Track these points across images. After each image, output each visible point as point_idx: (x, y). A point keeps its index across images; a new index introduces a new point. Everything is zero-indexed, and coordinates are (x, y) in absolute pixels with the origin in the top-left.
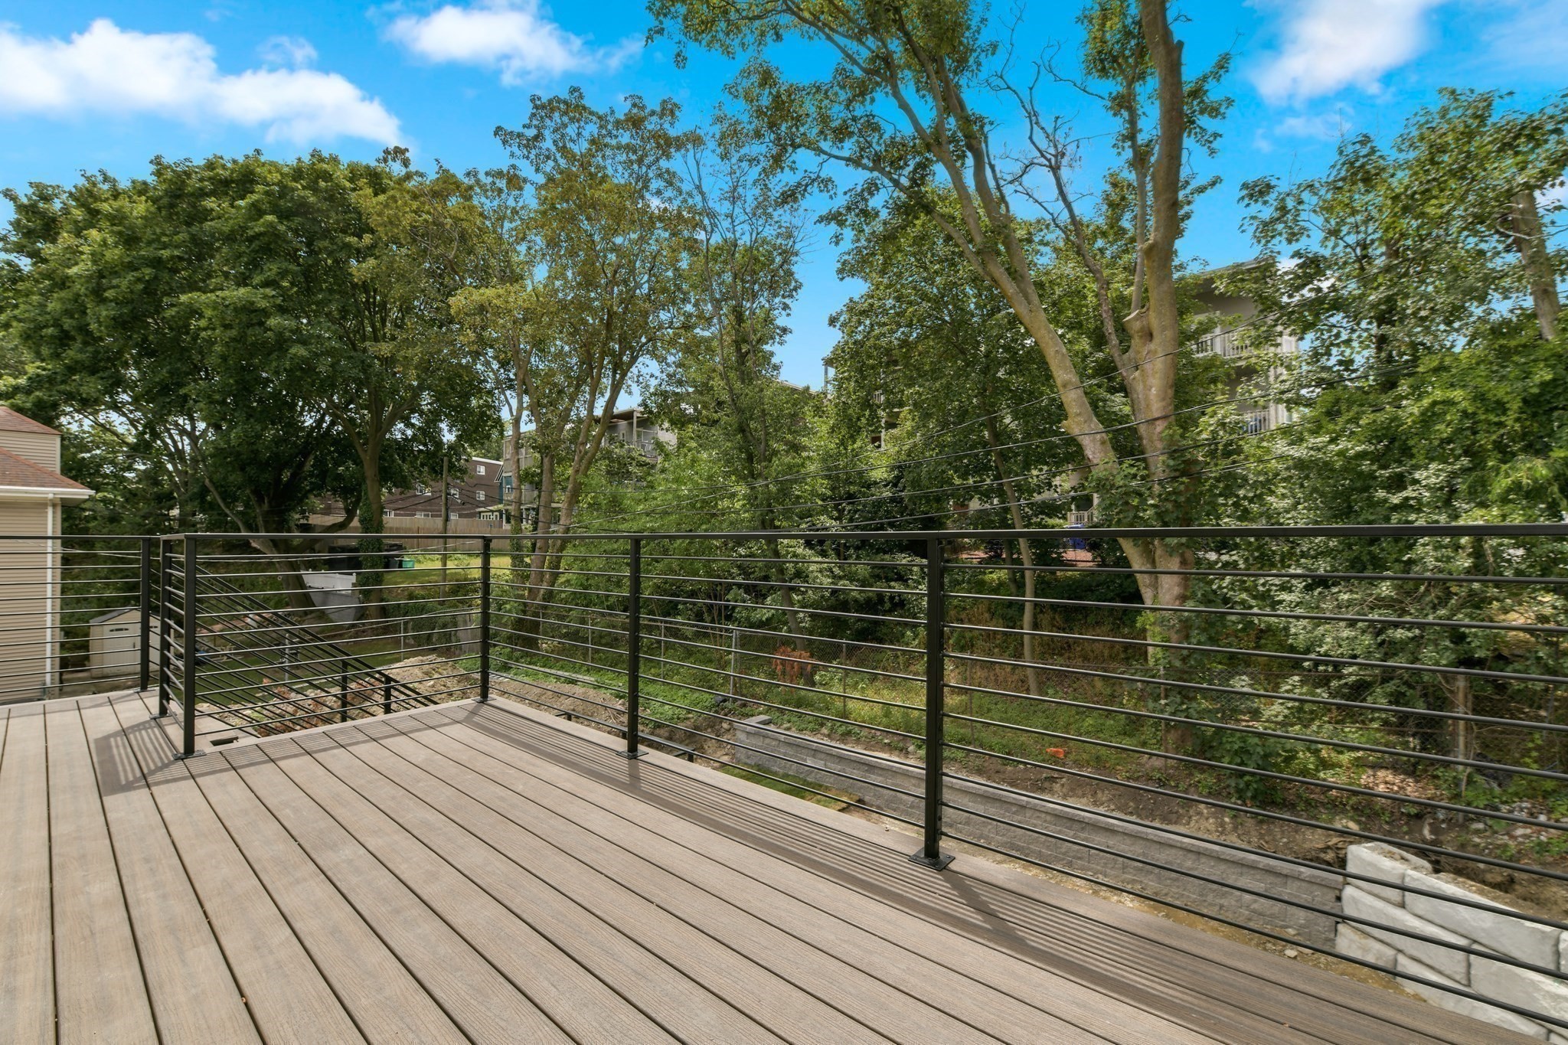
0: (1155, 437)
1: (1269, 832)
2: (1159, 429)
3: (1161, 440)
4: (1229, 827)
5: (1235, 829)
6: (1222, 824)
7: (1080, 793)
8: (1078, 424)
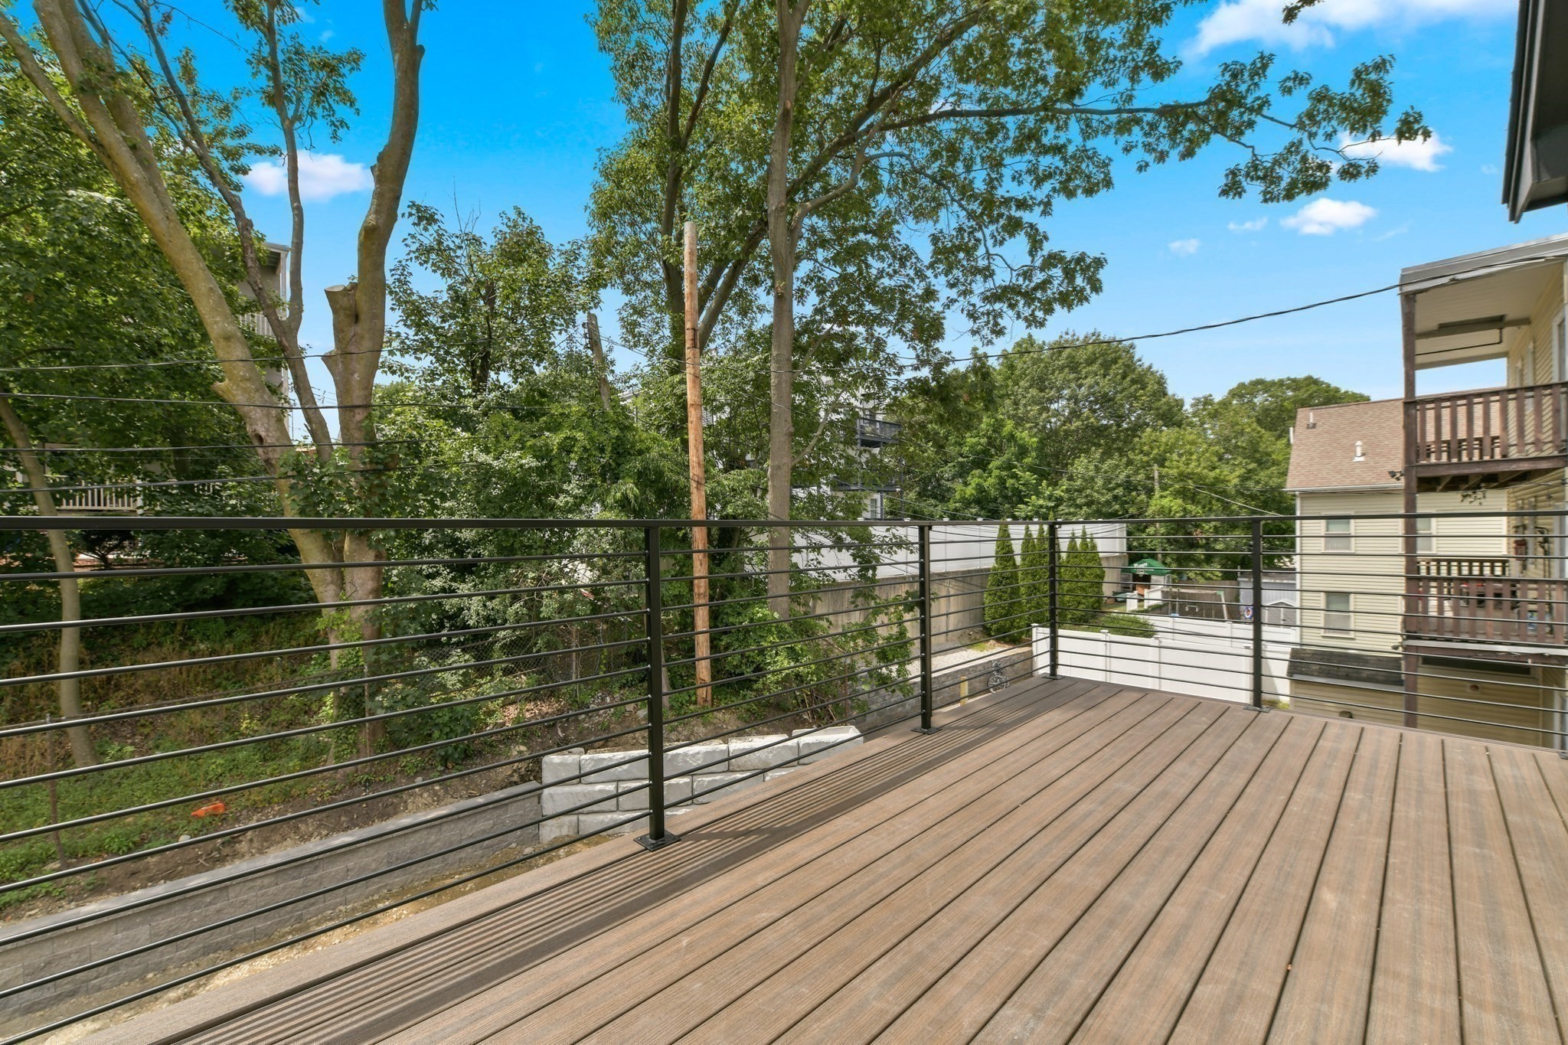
0: (352, 426)
1: (472, 781)
2: (358, 417)
3: (360, 429)
4: (441, 793)
5: (447, 792)
6: (435, 793)
7: (278, 838)
8: (245, 390)
